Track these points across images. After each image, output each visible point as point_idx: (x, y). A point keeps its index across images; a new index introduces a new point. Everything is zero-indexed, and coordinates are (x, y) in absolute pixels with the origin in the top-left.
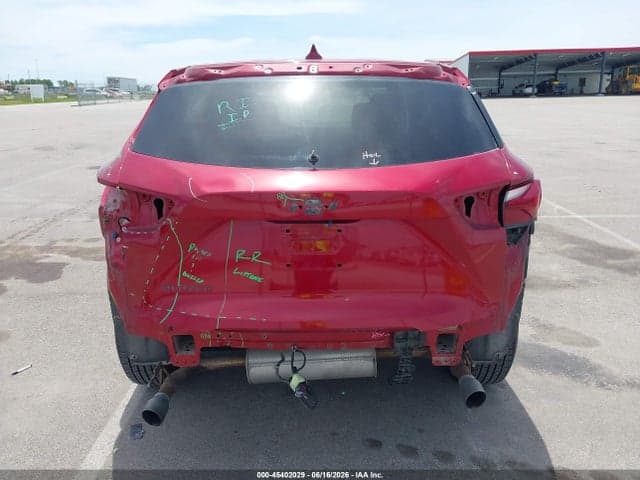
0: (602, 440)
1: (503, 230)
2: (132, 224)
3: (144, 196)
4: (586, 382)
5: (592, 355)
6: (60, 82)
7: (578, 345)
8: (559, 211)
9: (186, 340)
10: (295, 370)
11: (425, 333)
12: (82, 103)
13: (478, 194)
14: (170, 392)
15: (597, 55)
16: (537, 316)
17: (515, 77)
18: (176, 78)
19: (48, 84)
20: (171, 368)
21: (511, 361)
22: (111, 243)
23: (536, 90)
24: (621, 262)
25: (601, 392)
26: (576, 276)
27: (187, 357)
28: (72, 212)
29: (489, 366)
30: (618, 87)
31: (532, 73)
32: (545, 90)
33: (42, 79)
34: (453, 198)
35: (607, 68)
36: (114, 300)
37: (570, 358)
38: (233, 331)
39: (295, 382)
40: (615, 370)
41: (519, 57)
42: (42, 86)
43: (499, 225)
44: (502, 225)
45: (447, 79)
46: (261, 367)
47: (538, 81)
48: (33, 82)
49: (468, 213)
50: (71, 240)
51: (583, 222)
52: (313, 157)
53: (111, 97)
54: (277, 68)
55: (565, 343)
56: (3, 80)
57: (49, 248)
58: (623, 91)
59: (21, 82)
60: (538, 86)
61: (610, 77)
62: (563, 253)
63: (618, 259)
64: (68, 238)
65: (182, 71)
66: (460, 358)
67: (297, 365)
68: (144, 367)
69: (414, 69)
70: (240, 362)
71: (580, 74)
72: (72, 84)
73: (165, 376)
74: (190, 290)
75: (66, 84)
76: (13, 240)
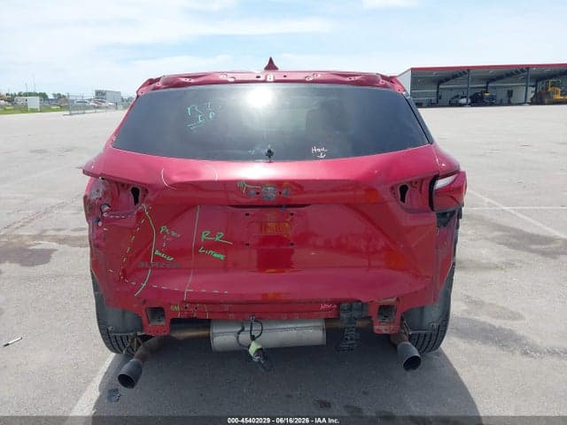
0: (525, 401)
1: (434, 214)
2: (113, 209)
3: (123, 185)
4: (512, 351)
5: (518, 327)
6: (54, 95)
7: (505, 319)
8: (489, 203)
9: (157, 312)
10: (253, 338)
11: (366, 304)
12: (73, 112)
13: (411, 182)
14: (143, 358)
15: (523, 71)
16: (469, 294)
17: (452, 89)
18: (152, 86)
19: (43, 96)
20: (145, 338)
21: (445, 332)
22: (93, 228)
23: (469, 101)
24: (543, 247)
25: (525, 359)
26: (503, 259)
27: (159, 326)
28: (61, 206)
29: (425, 335)
30: (541, 98)
31: (466, 86)
32: (477, 101)
33: (38, 92)
34: (389, 186)
35: (531, 82)
36: (96, 277)
37: (497, 330)
38: (198, 303)
39: (253, 348)
40: (538, 341)
41: (455, 72)
42: (38, 98)
43: (430, 209)
44: (433, 210)
45: (385, 86)
46: (223, 337)
47: (471, 93)
48: (30, 94)
49: (403, 199)
50: (59, 230)
51: (510, 213)
52: (269, 151)
53: (98, 108)
54: (239, 77)
55: (494, 317)
56: (4, 93)
57: (40, 237)
58: (546, 100)
59: (20, 95)
60: (471, 97)
61: (534, 89)
62: (492, 240)
63: (541, 244)
64: (58, 227)
65: (158, 80)
66: (399, 326)
67: (256, 334)
68: (121, 337)
69: (357, 78)
70: (205, 333)
71: (507, 87)
72: (64, 96)
73: (139, 344)
74: (162, 266)
75: (59, 97)
76: (9, 230)
